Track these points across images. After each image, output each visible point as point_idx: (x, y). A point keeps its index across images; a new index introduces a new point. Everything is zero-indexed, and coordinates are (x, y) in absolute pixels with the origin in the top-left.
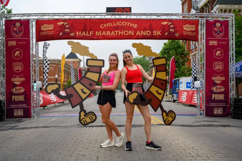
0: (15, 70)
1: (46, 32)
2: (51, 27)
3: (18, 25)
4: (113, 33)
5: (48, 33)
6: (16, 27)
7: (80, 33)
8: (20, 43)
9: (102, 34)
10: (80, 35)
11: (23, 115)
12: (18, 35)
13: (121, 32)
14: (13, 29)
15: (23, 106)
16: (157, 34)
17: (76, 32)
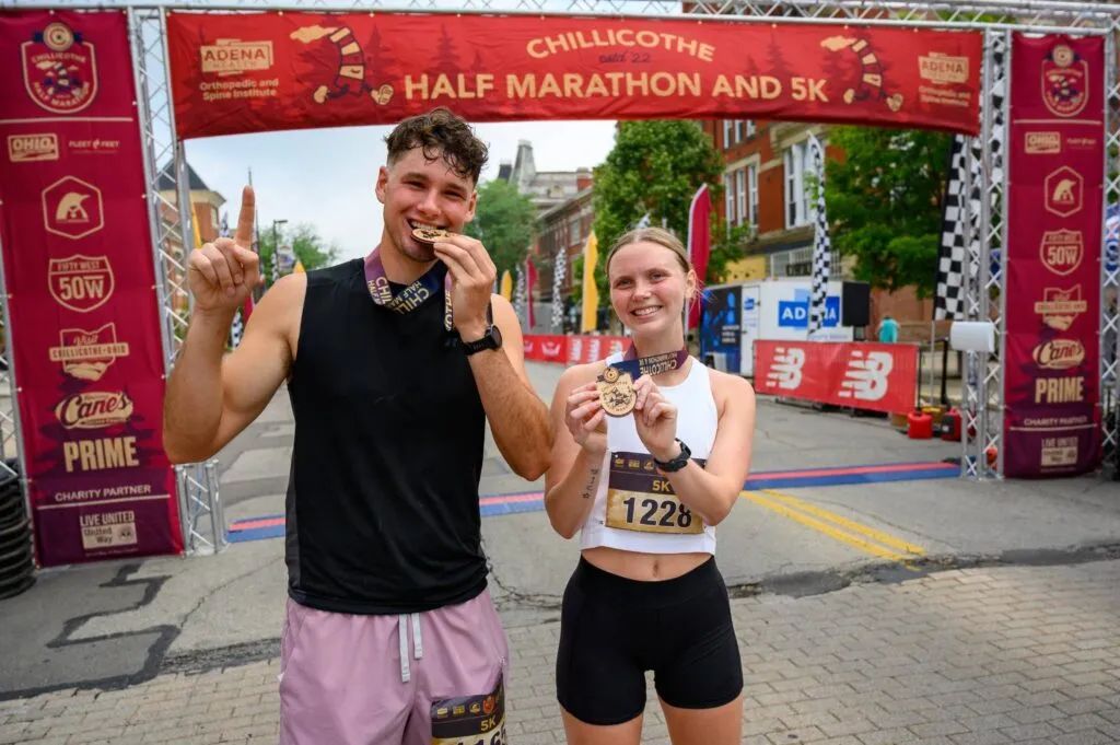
0: (64, 301)
1: (231, 85)
2: (260, 53)
3: (59, 37)
4: (596, 85)
5: (247, 89)
6: (49, 51)
7: (424, 85)
8: (82, 144)
9: (538, 90)
10: (425, 96)
11: (133, 540)
12: (65, 100)
13: (637, 77)
14: (32, 67)
15: (134, 495)
16: (808, 94)
17: (403, 78)
